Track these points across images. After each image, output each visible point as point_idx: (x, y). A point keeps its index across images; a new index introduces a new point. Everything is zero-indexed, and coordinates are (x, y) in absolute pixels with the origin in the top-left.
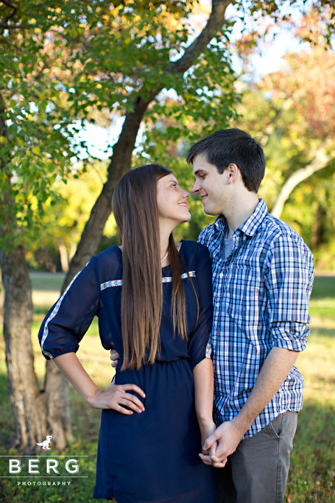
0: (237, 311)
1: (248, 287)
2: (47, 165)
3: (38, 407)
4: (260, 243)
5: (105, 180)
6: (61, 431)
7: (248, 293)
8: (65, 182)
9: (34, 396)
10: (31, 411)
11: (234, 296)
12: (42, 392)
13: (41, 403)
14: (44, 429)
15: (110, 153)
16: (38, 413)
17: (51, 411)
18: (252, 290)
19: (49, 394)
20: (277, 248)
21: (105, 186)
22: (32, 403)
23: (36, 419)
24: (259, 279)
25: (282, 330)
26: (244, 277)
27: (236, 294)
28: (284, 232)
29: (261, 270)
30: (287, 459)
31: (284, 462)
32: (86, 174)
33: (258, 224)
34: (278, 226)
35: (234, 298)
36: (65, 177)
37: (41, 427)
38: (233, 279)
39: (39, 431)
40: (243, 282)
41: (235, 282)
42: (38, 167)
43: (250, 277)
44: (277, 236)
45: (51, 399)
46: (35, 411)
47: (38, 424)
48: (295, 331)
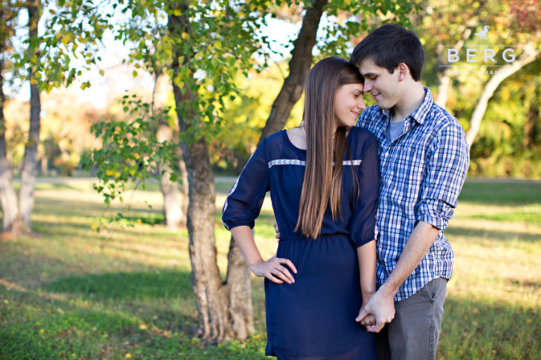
0: (399, 188)
1: (412, 167)
2: (228, 60)
3: (220, 298)
4: (428, 130)
5: (287, 74)
6: (243, 323)
7: (411, 173)
8: (246, 75)
9: (216, 288)
10: (213, 302)
11: (398, 174)
12: (225, 283)
13: (223, 295)
14: (226, 319)
15: (292, 47)
16: (221, 304)
17: (233, 302)
18: (416, 170)
19: (231, 286)
20: (444, 136)
21: (286, 80)
22: (215, 294)
23: (218, 310)
24: (422, 161)
25: (430, 207)
26: (408, 158)
27: (400, 173)
28: (452, 123)
29: (425, 153)
30: (439, 321)
31: (436, 325)
32: (267, 68)
33: (426, 113)
34: (446, 117)
35: (398, 176)
36: (246, 70)
37: (223, 318)
38: (398, 159)
39: (221, 322)
40: (407, 163)
41: (400, 162)
42: (220, 61)
43: (414, 159)
44: (446, 125)
45: (233, 290)
46: (217, 302)
47: (220, 314)
48: (442, 211)
